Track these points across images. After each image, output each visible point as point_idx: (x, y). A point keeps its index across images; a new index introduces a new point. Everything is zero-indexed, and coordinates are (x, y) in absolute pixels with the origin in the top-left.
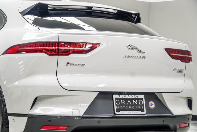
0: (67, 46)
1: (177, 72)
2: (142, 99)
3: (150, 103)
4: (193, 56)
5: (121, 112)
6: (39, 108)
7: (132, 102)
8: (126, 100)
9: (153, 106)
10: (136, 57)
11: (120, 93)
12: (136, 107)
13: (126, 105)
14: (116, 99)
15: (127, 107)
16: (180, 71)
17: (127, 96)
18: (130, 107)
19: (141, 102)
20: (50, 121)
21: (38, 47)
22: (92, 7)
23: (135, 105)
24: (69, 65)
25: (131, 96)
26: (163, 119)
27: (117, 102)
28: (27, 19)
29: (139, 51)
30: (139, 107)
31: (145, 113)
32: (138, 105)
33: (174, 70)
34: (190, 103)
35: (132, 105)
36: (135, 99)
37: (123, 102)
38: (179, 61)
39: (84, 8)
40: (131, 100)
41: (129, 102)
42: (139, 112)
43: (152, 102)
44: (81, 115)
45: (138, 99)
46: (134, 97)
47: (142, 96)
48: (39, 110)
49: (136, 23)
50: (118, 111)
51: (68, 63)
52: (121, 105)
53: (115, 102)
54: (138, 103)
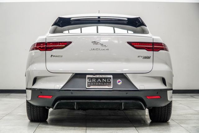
1: (143, 58)
2: (110, 78)
5: (91, 87)
7: (101, 80)
10: (100, 49)
12: (105, 84)
13: (96, 82)
14: (88, 78)
15: (97, 84)
16: (147, 58)
17: (98, 76)
19: (109, 80)
20: (41, 92)
23: (104, 82)
25: (101, 76)
27: (89, 80)
30: (108, 84)
31: (112, 87)
32: (106, 82)
34: (164, 81)
35: (101, 83)
36: (104, 78)
37: (94, 80)
41: (99, 80)
42: (107, 87)
43: (119, 80)
45: (107, 78)
46: (104, 77)
47: (111, 76)
50: (89, 86)
51: (52, 55)
52: (92, 82)
53: (87, 80)
54: (107, 80)
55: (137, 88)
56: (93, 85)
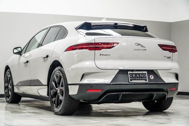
0: (103, 45)
1: (167, 58)
2: (146, 74)
3: (150, 76)
4: (177, 49)
6: (86, 80)
7: (139, 76)
8: (136, 74)
9: (153, 78)
10: (141, 50)
11: (132, 71)
12: (142, 78)
13: (136, 77)
14: (130, 74)
15: (136, 78)
16: (169, 58)
17: (136, 72)
18: (138, 78)
19: (145, 76)
20: (91, 87)
21: (84, 46)
22: (117, 23)
23: (141, 77)
24: (101, 55)
25: (139, 72)
26: (159, 85)
27: (131, 76)
28: (78, 31)
29: (142, 46)
30: (144, 78)
31: (147, 81)
32: (143, 77)
33: (165, 57)
34: (177, 76)
35: (139, 77)
36: (141, 74)
37: (134, 76)
38: (168, 52)
39: (113, 24)
40: (139, 74)
41: (138, 75)
42: (144, 81)
43: (152, 75)
44: (109, 83)
45: (143, 74)
47: (146, 72)
48: (86, 81)
49: (144, 32)
50: (131, 80)
51: (101, 54)
52: (133, 77)
53: (129, 76)
54: (143, 76)
55: (165, 82)
56: (134, 80)
